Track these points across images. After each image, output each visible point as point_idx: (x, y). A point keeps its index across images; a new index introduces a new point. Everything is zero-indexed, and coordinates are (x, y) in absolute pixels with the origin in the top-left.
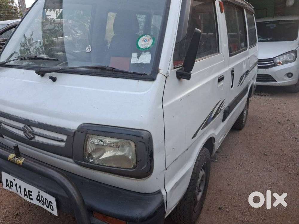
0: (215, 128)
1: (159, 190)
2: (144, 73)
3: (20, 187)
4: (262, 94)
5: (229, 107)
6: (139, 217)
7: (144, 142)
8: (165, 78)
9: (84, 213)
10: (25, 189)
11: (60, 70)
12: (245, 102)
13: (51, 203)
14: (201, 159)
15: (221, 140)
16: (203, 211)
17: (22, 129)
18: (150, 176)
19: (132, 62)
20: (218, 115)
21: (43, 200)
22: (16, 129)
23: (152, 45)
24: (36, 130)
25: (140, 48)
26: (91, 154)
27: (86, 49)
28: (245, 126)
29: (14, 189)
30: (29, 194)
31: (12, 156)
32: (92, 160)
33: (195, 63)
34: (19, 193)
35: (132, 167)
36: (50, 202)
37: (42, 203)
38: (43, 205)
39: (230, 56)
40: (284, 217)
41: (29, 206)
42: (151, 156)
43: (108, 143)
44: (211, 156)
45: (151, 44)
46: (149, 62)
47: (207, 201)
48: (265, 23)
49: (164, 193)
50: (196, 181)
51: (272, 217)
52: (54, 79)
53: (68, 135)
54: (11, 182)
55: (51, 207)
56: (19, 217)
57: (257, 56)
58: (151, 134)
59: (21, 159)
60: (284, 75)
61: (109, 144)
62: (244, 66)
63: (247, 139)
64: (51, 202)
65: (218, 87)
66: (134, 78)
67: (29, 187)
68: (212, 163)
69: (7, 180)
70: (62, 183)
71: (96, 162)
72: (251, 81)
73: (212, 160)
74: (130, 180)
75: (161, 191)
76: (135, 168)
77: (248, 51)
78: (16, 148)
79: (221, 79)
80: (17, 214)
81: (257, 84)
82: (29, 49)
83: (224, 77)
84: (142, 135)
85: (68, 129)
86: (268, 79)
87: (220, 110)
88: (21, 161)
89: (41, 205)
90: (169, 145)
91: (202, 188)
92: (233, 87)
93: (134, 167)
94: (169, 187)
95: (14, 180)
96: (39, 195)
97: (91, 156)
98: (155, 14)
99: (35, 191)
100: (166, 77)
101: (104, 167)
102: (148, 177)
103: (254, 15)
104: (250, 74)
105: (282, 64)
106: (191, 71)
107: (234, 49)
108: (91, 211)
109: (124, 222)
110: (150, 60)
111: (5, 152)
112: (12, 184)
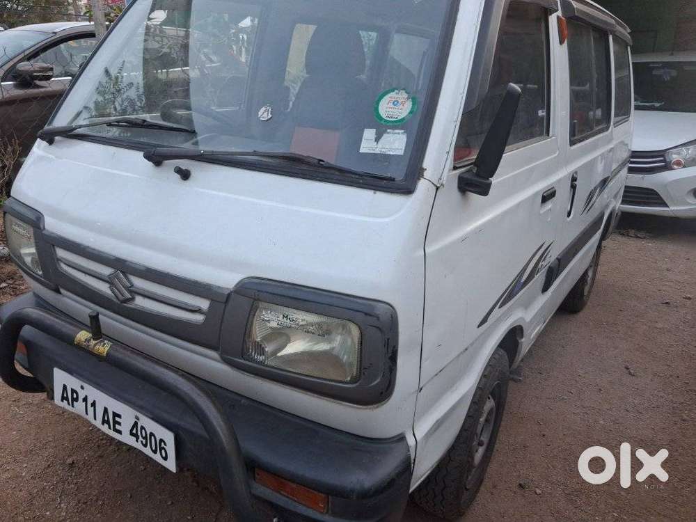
0: (526, 305)
1: (401, 434)
2: (389, 175)
3: (94, 404)
4: (632, 232)
5: (558, 259)
6: (358, 487)
7: (380, 327)
8: (435, 188)
9: (238, 472)
10: (106, 410)
11: (202, 154)
12: (594, 250)
13: (163, 444)
14: (490, 373)
15: (535, 333)
16: (482, 488)
17: (107, 279)
18: (387, 402)
19: (362, 150)
20: (536, 277)
21: (144, 435)
22: (95, 279)
23: (409, 113)
24: (139, 283)
25: (381, 118)
26: (261, 346)
27: (260, 114)
28: (587, 307)
29: (79, 407)
30: (113, 420)
31: (83, 336)
32: (261, 358)
33: (504, 155)
34: (90, 417)
35: (349, 379)
36: (161, 441)
37: (142, 442)
38: (145, 446)
39: (572, 143)
40: (665, 516)
41: (98, 446)
42: (393, 358)
43: (301, 323)
44: (510, 366)
45: (408, 111)
46: (401, 153)
47: (493, 467)
48: (651, 65)
49: (411, 441)
50: (477, 421)
51: (638, 514)
52: (185, 175)
53: (212, 300)
54: (73, 391)
55: (163, 451)
56: (76, 470)
57: (629, 145)
58: (395, 311)
59: (105, 344)
60: (686, 192)
61: (302, 325)
62: (600, 167)
63: (592, 336)
64: (164, 442)
65: (540, 215)
66: (366, 186)
67: (115, 406)
68: (511, 384)
69: (65, 387)
70: (195, 404)
71: (270, 362)
72: (612, 202)
73: (511, 376)
74: (342, 407)
75: (405, 437)
76: (356, 382)
77: (612, 132)
78: (95, 319)
79: (548, 196)
80: (73, 463)
81: (622, 209)
82: (114, 102)
83: (555, 191)
84: (378, 312)
85: (216, 286)
86: (648, 198)
87: (540, 265)
88: (103, 348)
89: (138, 446)
90: (431, 338)
91: (485, 438)
92: (572, 215)
93: (354, 381)
94: (422, 429)
95: (82, 388)
96: (136, 424)
97: (260, 349)
98: (397, 32)
99: (128, 415)
100: (437, 188)
101: (289, 374)
102: (383, 403)
103: (629, 47)
104: (611, 184)
105: (684, 167)
106: (492, 176)
107: (581, 128)
108: (252, 467)
109: (323, 495)
110: (403, 147)
111: (68, 326)
112: (75, 396)
